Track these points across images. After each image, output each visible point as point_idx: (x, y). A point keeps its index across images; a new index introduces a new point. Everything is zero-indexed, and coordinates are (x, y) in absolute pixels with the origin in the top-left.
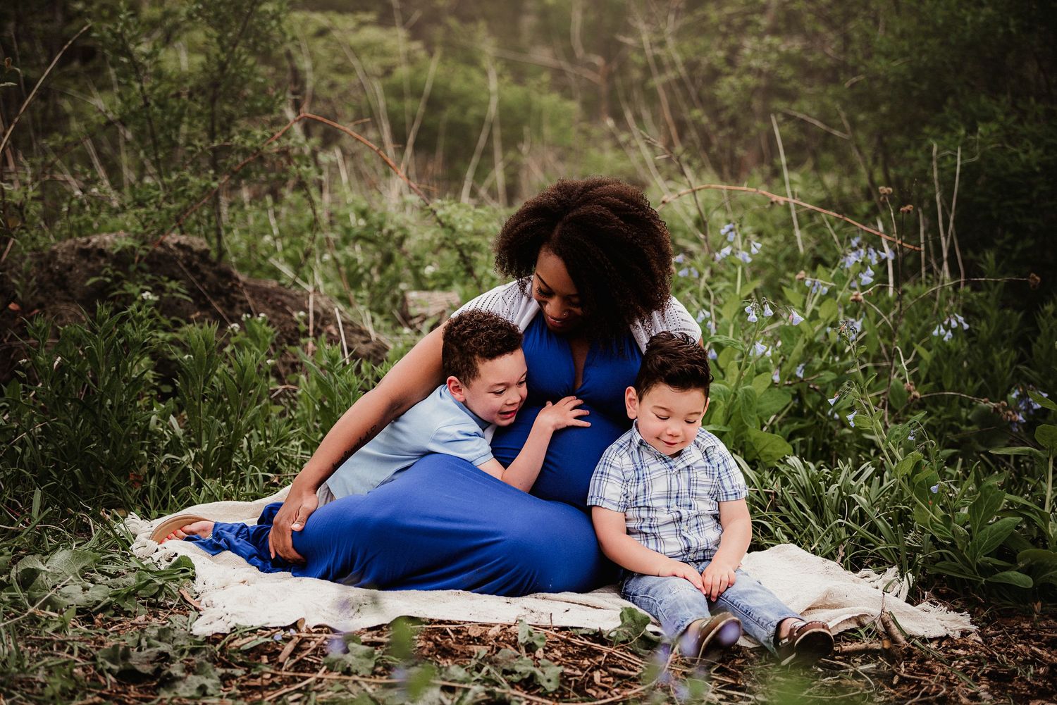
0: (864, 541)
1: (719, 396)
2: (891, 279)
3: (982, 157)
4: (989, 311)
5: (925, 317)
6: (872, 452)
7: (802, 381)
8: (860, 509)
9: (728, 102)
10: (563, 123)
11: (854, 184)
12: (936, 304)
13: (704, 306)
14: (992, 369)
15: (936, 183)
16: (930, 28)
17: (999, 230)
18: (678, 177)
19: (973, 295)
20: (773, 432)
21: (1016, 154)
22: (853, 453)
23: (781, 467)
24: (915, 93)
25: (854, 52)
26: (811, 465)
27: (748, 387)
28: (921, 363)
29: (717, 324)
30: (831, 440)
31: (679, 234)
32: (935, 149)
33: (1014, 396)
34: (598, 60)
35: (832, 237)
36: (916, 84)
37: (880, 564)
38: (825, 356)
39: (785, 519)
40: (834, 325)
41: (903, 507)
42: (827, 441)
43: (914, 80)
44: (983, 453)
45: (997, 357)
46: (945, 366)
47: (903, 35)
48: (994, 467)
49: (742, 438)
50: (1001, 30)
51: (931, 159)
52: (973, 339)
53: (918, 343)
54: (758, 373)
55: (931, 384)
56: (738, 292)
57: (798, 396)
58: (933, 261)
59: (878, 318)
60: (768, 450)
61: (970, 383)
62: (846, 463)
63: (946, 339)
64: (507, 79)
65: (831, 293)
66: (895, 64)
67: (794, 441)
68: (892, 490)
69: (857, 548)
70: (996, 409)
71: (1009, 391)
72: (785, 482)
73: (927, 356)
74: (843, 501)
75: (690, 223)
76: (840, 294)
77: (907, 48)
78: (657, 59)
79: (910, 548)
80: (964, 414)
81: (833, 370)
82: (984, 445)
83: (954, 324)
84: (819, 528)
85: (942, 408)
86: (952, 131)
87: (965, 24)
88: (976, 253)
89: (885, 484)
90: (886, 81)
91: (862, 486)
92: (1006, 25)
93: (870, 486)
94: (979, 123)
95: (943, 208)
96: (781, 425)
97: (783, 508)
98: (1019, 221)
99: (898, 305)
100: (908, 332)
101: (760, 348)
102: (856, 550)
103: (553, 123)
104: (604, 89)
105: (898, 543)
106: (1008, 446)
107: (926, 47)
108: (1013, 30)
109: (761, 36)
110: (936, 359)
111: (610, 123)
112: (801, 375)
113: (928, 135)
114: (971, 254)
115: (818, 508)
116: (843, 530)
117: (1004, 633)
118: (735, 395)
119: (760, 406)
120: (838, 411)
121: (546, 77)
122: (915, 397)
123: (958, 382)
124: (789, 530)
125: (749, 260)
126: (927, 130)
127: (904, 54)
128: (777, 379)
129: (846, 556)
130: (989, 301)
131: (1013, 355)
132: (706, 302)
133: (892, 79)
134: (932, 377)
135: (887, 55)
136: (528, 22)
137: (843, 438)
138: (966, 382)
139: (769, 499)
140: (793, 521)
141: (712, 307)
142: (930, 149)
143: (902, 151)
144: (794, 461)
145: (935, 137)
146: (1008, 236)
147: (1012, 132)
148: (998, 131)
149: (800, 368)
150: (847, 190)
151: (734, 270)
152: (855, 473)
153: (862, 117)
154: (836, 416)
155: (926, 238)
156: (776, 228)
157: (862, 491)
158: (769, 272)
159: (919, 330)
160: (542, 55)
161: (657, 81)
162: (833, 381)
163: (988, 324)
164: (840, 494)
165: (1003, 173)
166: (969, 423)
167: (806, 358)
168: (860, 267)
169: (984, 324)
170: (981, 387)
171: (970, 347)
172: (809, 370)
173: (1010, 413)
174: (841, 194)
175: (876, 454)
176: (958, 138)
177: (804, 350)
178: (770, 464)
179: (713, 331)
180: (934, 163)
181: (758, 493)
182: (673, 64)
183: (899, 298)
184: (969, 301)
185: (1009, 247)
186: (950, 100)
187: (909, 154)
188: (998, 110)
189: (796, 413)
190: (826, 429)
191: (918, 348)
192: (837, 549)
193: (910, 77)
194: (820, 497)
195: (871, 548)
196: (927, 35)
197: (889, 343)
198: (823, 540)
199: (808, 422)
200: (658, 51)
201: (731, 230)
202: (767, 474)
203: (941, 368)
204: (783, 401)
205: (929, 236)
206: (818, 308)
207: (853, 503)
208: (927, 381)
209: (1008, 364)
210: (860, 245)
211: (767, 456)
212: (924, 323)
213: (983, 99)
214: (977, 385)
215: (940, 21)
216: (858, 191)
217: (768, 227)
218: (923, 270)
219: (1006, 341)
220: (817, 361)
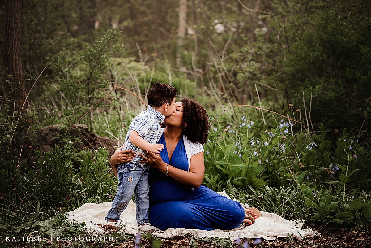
0: (289, 211)
1: (243, 168)
2: (292, 132)
3: (317, 95)
4: (322, 141)
5: (303, 143)
6: (289, 184)
7: (268, 163)
8: (287, 201)
9: (241, 81)
10: (191, 89)
11: (278, 104)
12: (306, 139)
13: (237, 141)
14: (323, 158)
15: (304, 103)
16: (300, 58)
17: (323, 117)
18: (226, 104)
19: (317, 136)
20: (260, 179)
21: (327, 94)
22: (284, 185)
23: (263, 189)
24: (297, 77)
25: (277, 66)
26: (272, 188)
27: (252, 165)
28: (303, 157)
29: (241, 146)
30: (277, 181)
31: (227, 120)
32: (303, 93)
33: (331, 166)
34: (201, 71)
35: (274, 120)
36: (296, 74)
37: (294, 218)
38: (274, 156)
39: (265, 205)
40: (277, 146)
41: (300, 200)
42: (276, 181)
43: (296, 73)
44: (322, 183)
45: (325, 154)
46: (310, 158)
47: (291, 60)
48: (326, 188)
49: (250, 181)
50: (321, 58)
51: (302, 96)
52: (317, 149)
53: (301, 151)
54: (255, 161)
55: (306, 163)
56: (248, 137)
57: (267, 168)
58: (304, 127)
59: (290, 143)
60: (258, 184)
61: (317, 163)
62: (282, 187)
63: (310, 149)
64: (174, 76)
65: (275, 136)
66: (290, 69)
67: (266, 181)
68: (296, 196)
69: (287, 213)
70: (326, 170)
71: (329, 165)
72: (264, 194)
73: (304, 155)
74: (282, 199)
75: (230, 117)
76: (278, 137)
77: (293, 64)
78: (219, 69)
79: (303, 213)
80: (316, 172)
81: (276, 160)
82: (322, 181)
83: (312, 145)
84: (275, 207)
85: (309, 170)
86: (308, 88)
87: (310, 57)
88: (317, 124)
89: (294, 194)
90: (288, 74)
91: (287, 195)
92: (323, 57)
93: (290, 194)
94: (316, 85)
95: (307, 111)
96: (262, 177)
97: (264, 202)
98: (329, 114)
99: (295, 140)
100: (298, 147)
101: (255, 153)
102: (287, 214)
103: (188, 89)
104: (202, 79)
105: (299, 211)
106: (329, 181)
107: (299, 63)
108: (325, 58)
109: (250, 61)
110: (307, 155)
111: (205, 88)
112: (267, 161)
113: (301, 89)
114: (315, 124)
115: (275, 201)
116: (283, 208)
117: (333, 238)
118: (248, 168)
119: (255, 171)
120: (278, 172)
121: (186, 75)
122: (302, 167)
123: (314, 162)
124: (266, 208)
125: (250, 127)
126: (301, 88)
127: (292, 66)
128: (260, 162)
129: (284, 216)
130: (322, 138)
131: (330, 154)
132: (238, 140)
133: (289, 73)
134: (306, 161)
135: (288, 66)
136: (179, 60)
137: (280, 180)
138: (316, 162)
139: (260, 199)
140: (267, 205)
141: (240, 141)
142: (302, 93)
143: (293, 94)
144: (267, 187)
145: (303, 90)
146: (326, 118)
147: (326, 88)
148: (322, 87)
149: (267, 159)
150: (276, 106)
151: (246, 130)
152: (286, 190)
153: (280, 85)
154: (278, 173)
155: (302, 120)
156: (255, 118)
157: (288, 196)
158: (255, 131)
159: (301, 147)
160: (184, 69)
161: (219, 75)
162: (277, 163)
163: (322, 145)
164: (281, 197)
165: (324, 100)
166: (318, 174)
167: (268, 156)
168: (284, 128)
169: (321, 145)
170: (321, 164)
171: (317, 152)
172: (269, 160)
173: (331, 171)
174: (274, 108)
175: (290, 185)
176: (310, 90)
177: (268, 154)
178: (260, 188)
179: (240, 149)
180: (303, 97)
181: (256, 197)
182: (224, 70)
183: (295, 137)
184: (315, 138)
185: (326, 122)
186: (307, 79)
187: (296, 95)
188: (321, 81)
189: (266, 173)
190: (275, 177)
191: (302, 152)
192: (281, 214)
193: (295, 72)
194: (275, 198)
195: (291, 213)
196: (299, 60)
197: (293, 151)
198: (277, 211)
199: (270, 176)
200: (219, 66)
201: (245, 118)
202: (259, 192)
203: (309, 158)
204: (262, 169)
205: (303, 119)
206: (271, 141)
207: (285, 199)
208: (305, 162)
209: (328, 156)
210: (284, 122)
211: (258, 186)
212: (303, 145)
213: (317, 78)
214: (320, 163)
215: (303, 56)
216: (279, 107)
217: (253, 118)
218: (302, 129)
219: (327, 150)
220: (272, 157)
